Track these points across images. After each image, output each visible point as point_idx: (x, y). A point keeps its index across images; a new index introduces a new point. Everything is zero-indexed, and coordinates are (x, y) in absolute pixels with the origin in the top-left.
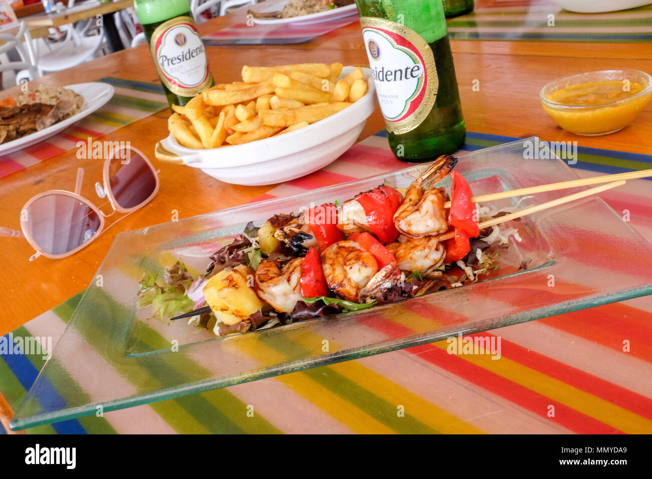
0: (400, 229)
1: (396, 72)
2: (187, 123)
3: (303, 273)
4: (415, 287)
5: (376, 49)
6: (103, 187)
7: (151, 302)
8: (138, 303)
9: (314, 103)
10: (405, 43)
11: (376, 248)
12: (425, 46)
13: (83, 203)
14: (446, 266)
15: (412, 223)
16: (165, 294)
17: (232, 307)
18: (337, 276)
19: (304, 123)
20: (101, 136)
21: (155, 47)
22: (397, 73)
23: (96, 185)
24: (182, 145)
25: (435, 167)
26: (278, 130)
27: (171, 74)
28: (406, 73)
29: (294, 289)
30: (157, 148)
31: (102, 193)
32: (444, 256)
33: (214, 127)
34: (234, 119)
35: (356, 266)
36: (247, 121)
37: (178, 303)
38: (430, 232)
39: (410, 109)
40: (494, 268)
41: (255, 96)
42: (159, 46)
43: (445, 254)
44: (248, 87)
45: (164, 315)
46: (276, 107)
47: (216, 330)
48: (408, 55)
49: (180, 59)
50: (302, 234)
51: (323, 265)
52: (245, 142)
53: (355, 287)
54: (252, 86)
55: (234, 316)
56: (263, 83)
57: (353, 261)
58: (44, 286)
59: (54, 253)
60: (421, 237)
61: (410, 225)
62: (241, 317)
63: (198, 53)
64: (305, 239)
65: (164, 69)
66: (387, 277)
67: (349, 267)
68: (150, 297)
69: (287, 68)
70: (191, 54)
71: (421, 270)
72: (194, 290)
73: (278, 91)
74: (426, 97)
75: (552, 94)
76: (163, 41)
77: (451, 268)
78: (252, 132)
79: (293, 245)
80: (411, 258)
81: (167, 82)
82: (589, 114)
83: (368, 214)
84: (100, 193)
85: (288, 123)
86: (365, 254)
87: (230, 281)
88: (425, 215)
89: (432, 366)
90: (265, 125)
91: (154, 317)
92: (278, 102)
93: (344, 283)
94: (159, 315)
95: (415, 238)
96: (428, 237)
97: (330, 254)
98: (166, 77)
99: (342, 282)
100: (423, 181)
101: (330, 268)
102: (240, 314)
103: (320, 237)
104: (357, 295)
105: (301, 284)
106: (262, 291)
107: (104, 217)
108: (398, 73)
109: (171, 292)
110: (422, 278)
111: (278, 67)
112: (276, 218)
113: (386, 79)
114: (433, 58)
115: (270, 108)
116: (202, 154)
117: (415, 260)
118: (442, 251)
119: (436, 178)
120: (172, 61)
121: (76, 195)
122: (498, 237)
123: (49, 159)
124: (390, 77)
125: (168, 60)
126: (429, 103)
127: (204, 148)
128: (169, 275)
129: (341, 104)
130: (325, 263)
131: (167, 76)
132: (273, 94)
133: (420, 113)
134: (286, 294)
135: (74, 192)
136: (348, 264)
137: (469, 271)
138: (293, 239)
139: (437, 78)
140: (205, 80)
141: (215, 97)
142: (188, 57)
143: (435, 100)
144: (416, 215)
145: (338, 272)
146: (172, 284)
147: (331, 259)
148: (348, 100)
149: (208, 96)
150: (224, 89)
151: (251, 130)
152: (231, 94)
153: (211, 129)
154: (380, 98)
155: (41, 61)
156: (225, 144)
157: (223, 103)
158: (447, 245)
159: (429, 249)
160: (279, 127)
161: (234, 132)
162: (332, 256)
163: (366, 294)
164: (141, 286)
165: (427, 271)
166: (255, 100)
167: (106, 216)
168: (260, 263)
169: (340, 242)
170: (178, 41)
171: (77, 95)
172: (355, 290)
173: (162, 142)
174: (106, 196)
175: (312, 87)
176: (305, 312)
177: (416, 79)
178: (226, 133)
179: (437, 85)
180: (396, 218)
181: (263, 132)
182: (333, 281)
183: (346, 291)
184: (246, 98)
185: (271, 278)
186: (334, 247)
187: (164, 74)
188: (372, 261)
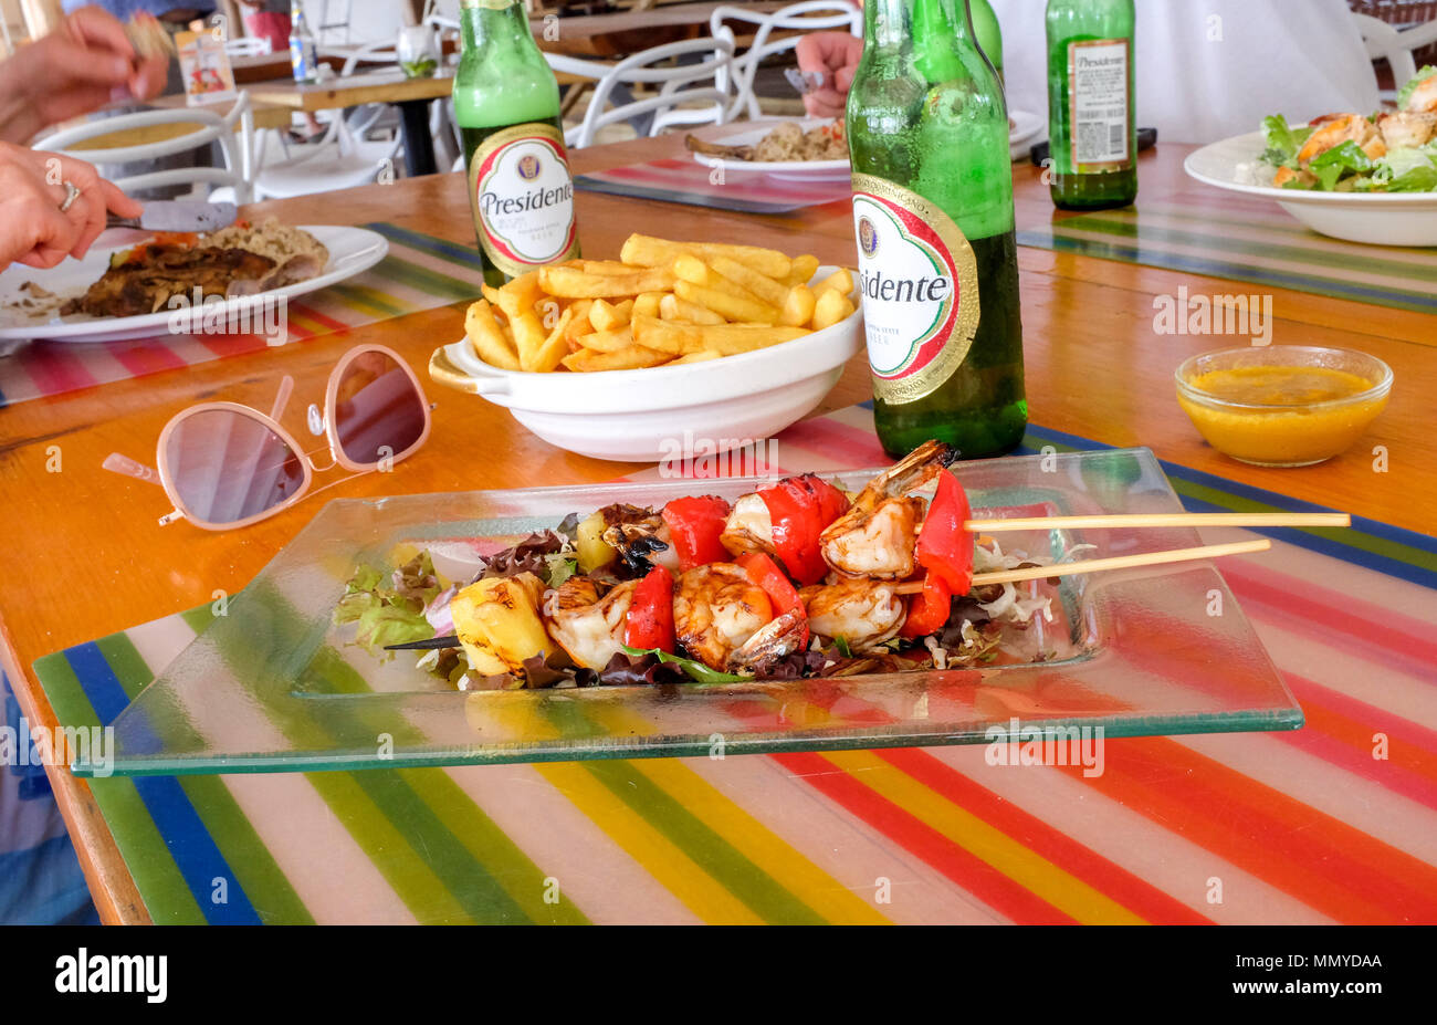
0: (828, 558)
1: (901, 283)
2: (501, 321)
3: (635, 604)
4: (830, 663)
5: (870, 237)
6: (322, 416)
7: (358, 617)
8: (335, 615)
9: (745, 321)
10: (925, 233)
11: (774, 583)
12: (962, 243)
13: (279, 436)
14: (902, 643)
15: (848, 548)
16: (387, 608)
17: (495, 641)
18: (695, 622)
19: (713, 353)
20: (343, 329)
21: (477, 173)
22: (903, 286)
23: (310, 408)
24: (483, 361)
25: (915, 459)
26: (665, 358)
27: (499, 231)
28: (920, 290)
29: (613, 630)
30: (435, 358)
31: (318, 426)
32: (902, 623)
33: (547, 333)
34: (585, 326)
35: (732, 608)
36: (608, 333)
37: (407, 627)
38: (878, 571)
39: (917, 359)
40: (988, 658)
41: (636, 290)
42: (484, 174)
43: (904, 619)
44: (627, 271)
45: (376, 643)
46: (669, 316)
47: (463, 683)
48: (927, 254)
49: (522, 206)
50: (651, 540)
51: (675, 598)
52: (595, 370)
53: (723, 645)
54: (636, 271)
55: (497, 658)
56: (656, 269)
57: (729, 599)
58: (177, 578)
59: (211, 520)
60: (860, 577)
61: (845, 552)
62: (509, 662)
63: (559, 198)
64: (654, 549)
65: (487, 219)
66: (782, 634)
67: (719, 607)
68: (358, 608)
69: (709, 248)
70: (544, 199)
71: (852, 639)
72: (439, 608)
73: (680, 288)
74: (951, 340)
75: (1203, 375)
76: (494, 165)
77: (911, 646)
78: (613, 354)
79: (632, 557)
80: (835, 613)
81: (488, 246)
82: (1253, 420)
83: (775, 521)
84: (314, 424)
85: (685, 350)
86: (754, 590)
87: (501, 594)
88: (875, 538)
89: (822, 796)
90: (640, 346)
91: (358, 643)
92: (675, 306)
93: (705, 634)
94: (368, 642)
95: (849, 577)
96: (875, 580)
97: (692, 581)
98: (489, 235)
99: (703, 632)
100: (889, 480)
101: (686, 605)
102: (509, 657)
103: (685, 553)
104: (724, 658)
105: (627, 622)
106: (557, 624)
107: (312, 470)
108: (905, 287)
109: (399, 606)
110: (852, 655)
111: (692, 244)
112: (615, 509)
113: (882, 295)
114: (976, 270)
115: (659, 317)
116: (513, 379)
117: (843, 617)
118: (899, 611)
119: (914, 481)
120: (505, 205)
121: (271, 421)
122: (1010, 609)
123: (237, 356)
124: (891, 293)
125: (498, 203)
126: (956, 353)
127: (520, 370)
128: (401, 575)
129: (794, 330)
130: (679, 595)
131: (492, 233)
132: (671, 291)
133: (936, 370)
134: (596, 637)
135: (268, 414)
136: (719, 602)
137: (939, 654)
138: (632, 546)
139: (978, 308)
140: (563, 253)
141: (561, 280)
142: (537, 203)
143: (967, 349)
144: (858, 536)
145: (699, 613)
146: (402, 593)
147: (692, 589)
148: (809, 325)
149: (547, 276)
150: (582, 269)
151: (613, 349)
152: (591, 279)
153: (539, 337)
154: (868, 331)
155: (263, 175)
156: (561, 368)
157: (573, 293)
158: (910, 603)
159: (871, 601)
160: (667, 353)
161: (580, 347)
162: (695, 585)
163: (739, 660)
164: (348, 588)
165: (863, 643)
166: (634, 298)
167: (316, 469)
168: (566, 581)
169: (714, 564)
170: (524, 169)
171: (318, 244)
172: (722, 650)
173: (447, 348)
174: (324, 433)
175: (747, 290)
176: (623, 674)
177: (936, 304)
178: (566, 348)
179: (977, 322)
180: (825, 536)
181: (633, 356)
182: (686, 629)
183: (706, 650)
184: (619, 291)
185: (578, 606)
186: (704, 571)
187: (485, 229)
188: (764, 605)
